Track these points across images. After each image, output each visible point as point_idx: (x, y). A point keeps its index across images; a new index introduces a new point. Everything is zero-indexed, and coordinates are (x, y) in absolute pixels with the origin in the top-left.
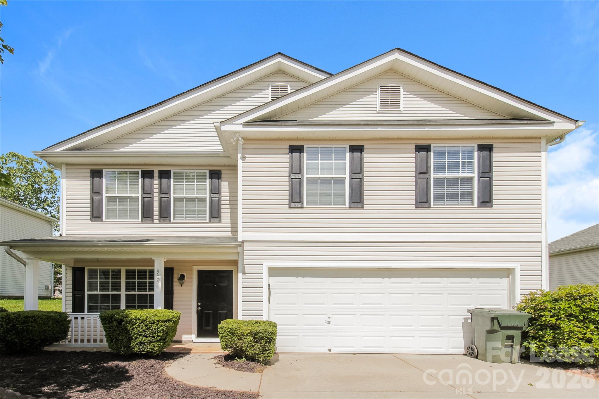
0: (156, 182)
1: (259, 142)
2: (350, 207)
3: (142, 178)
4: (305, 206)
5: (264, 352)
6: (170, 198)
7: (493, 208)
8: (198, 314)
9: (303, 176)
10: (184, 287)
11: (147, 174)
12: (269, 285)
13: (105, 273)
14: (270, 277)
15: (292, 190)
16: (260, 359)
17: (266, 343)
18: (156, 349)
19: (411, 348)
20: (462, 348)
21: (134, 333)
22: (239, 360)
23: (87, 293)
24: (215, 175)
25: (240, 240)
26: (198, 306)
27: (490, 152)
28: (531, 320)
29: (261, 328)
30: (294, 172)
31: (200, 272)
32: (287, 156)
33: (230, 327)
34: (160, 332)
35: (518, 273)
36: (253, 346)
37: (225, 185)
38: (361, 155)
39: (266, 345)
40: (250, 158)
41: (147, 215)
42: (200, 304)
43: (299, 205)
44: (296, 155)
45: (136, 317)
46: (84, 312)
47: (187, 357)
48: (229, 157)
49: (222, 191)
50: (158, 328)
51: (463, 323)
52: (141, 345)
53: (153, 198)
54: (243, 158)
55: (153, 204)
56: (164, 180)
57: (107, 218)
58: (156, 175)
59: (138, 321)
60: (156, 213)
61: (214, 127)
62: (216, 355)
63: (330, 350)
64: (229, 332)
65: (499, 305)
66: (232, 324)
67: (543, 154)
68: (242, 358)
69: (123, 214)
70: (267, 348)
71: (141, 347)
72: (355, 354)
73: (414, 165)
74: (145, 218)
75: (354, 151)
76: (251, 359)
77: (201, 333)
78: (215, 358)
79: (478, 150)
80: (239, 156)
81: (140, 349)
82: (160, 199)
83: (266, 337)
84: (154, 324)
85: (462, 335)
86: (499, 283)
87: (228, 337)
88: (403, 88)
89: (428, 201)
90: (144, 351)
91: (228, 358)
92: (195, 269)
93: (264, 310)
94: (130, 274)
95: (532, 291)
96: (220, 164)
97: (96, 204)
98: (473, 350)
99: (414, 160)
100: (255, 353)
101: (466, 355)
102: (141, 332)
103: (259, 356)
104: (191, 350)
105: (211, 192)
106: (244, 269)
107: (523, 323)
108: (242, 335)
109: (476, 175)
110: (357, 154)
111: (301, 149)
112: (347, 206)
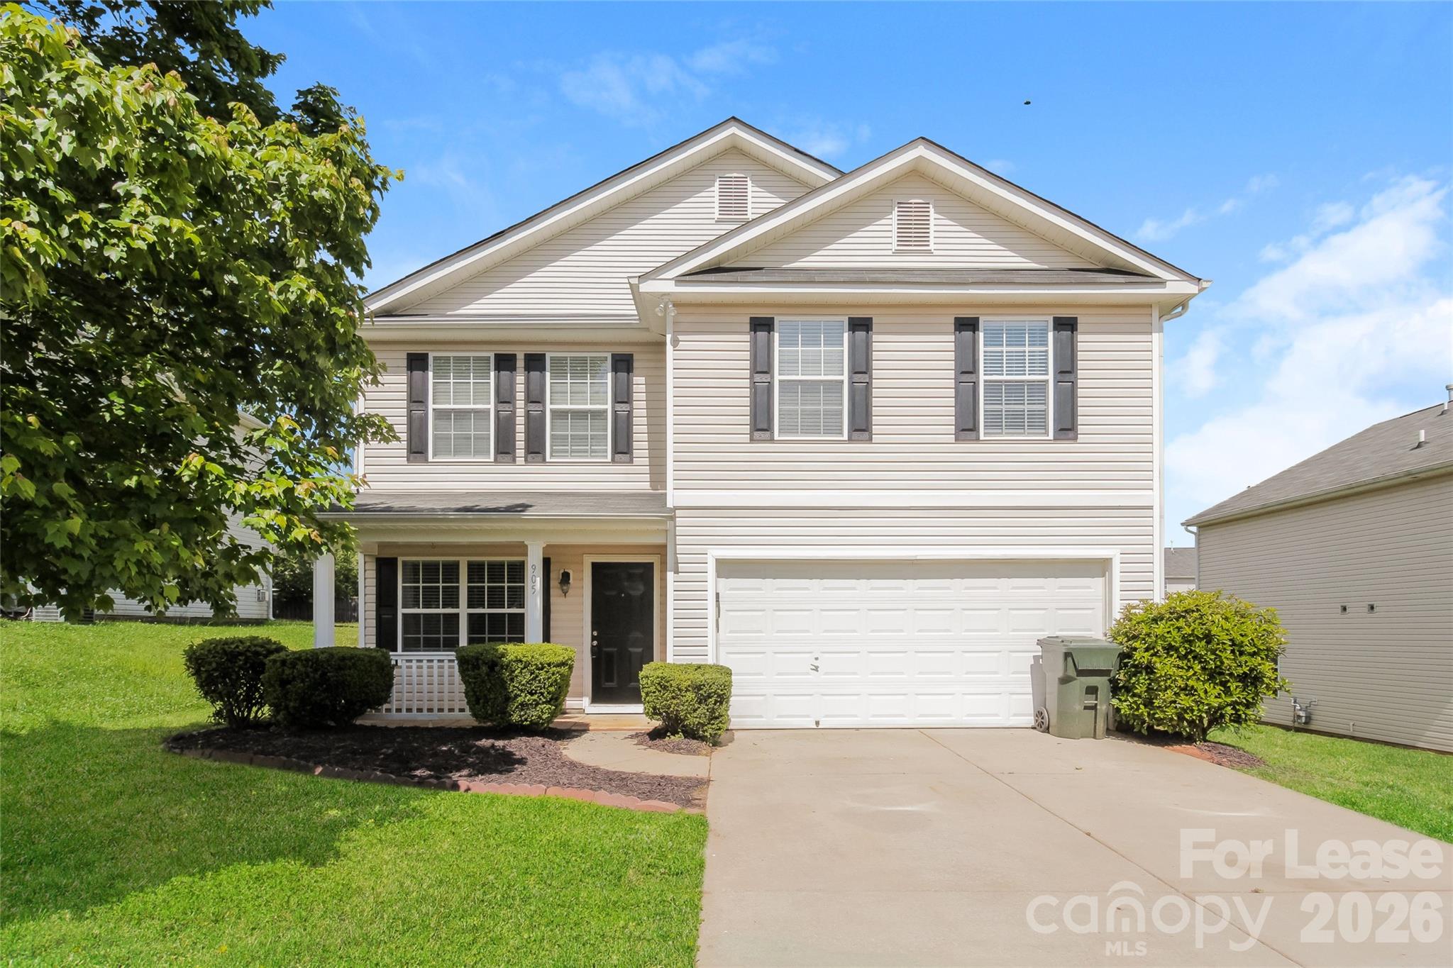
0: (520, 378)
1: (702, 310)
2: (850, 440)
3: (495, 370)
4: (776, 437)
5: (712, 722)
6: (544, 412)
7: (1078, 441)
8: (592, 655)
9: (772, 377)
10: (569, 599)
11: (505, 362)
12: (717, 595)
13: (431, 569)
14: (719, 579)
15: (755, 407)
16: (706, 734)
17: (715, 704)
18: (545, 716)
19: (949, 715)
20: (1029, 715)
21: (514, 686)
22: (672, 737)
23: (401, 611)
24: (623, 364)
25: (670, 504)
26: (593, 638)
27: (1072, 333)
28: (1123, 656)
29: (707, 676)
30: (758, 370)
31: (595, 566)
32: (747, 338)
33: (661, 675)
34: (551, 685)
35: (1116, 567)
36: (695, 710)
37: (639, 383)
38: (867, 337)
39: (716, 707)
40: (687, 341)
41: (505, 449)
42: (595, 634)
43: (766, 435)
44: (762, 335)
45: (516, 657)
46: (396, 651)
47: (585, 736)
48: (647, 329)
49: (635, 396)
50: (549, 678)
51: (1032, 665)
52: (522, 710)
53: (515, 413)
54: (675, 342)
55: (515, 424)
56: (535, 375)
57: (435, 455)
58: (520, 363)
59: (519, 665)
60: (520, 444)
61: (628, 286)
62: (634, 733)
63: (817, 723)
64: (659, 684)
65: (1090, 630)
66: (661, 671)
67: (1155, 336)
68: (678, 733)
69: (462, 446)
70: (717, 714)
71: (522, 713)
72: (857, 729)
73: (952, 355)
74: (502, 453)
75: (857, 327)
76: (691, 734)
77: (600, 694)
78: (632, 737)
79: (1055, 329)
80: (669, 337)
81: (521, 716)
82: (528, 415)
83: (715, 692)
84: (542, 669)
85: (1030, 690)
86: (1089, 588)
87: (657, 693)
88: (934, 207)
89: (974, 429)
90: (526, 720)
91: (656, 735)
92: (588, 561)
93: (710, 644)
94: (475, 571)
95: (1131, 602)
96: (632, 340)
97: (416, 425)
98: (1043, 718)
99: (952, 346)
100: (699, 722)
101: (1034, 728)
102: (523, 685)
103: (705, 728)
104: (588, 725)
105: (616, 401)
106: (677, 563)
107: (1110, 663)
108: (679, 690)
109: (1050, 377)
110: (861, 335)
111: (769, 325)
112: (846, 437)
